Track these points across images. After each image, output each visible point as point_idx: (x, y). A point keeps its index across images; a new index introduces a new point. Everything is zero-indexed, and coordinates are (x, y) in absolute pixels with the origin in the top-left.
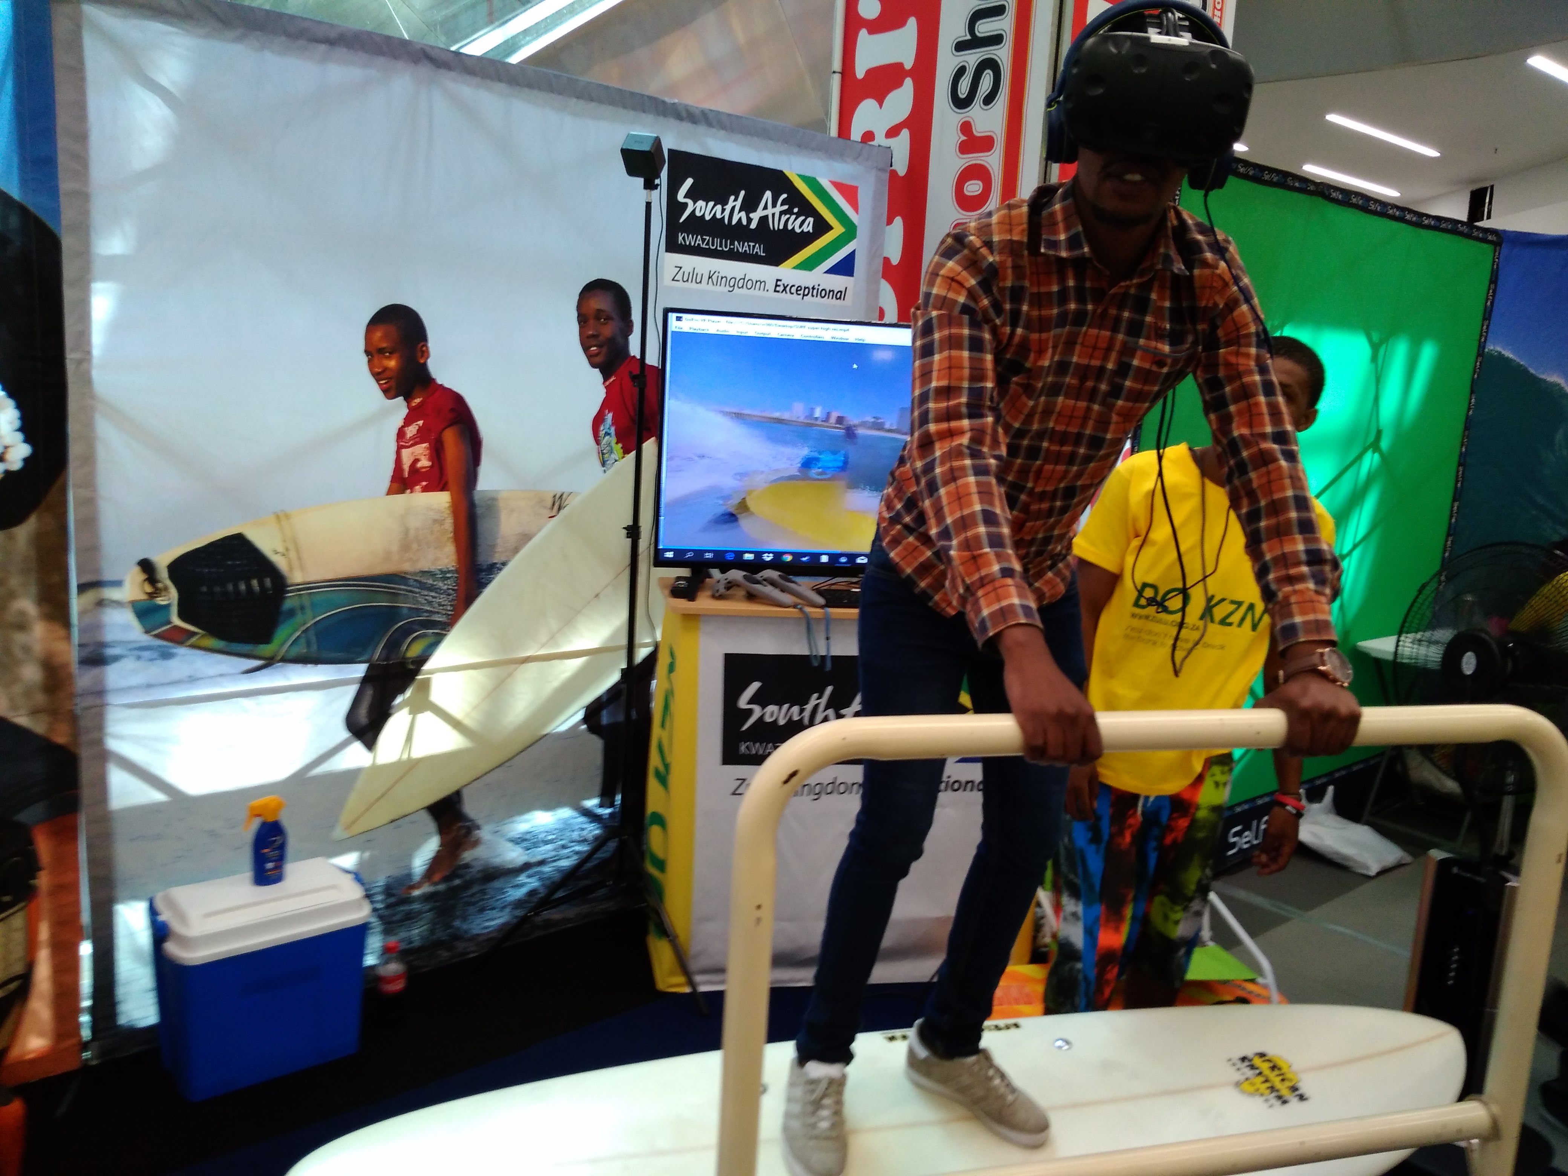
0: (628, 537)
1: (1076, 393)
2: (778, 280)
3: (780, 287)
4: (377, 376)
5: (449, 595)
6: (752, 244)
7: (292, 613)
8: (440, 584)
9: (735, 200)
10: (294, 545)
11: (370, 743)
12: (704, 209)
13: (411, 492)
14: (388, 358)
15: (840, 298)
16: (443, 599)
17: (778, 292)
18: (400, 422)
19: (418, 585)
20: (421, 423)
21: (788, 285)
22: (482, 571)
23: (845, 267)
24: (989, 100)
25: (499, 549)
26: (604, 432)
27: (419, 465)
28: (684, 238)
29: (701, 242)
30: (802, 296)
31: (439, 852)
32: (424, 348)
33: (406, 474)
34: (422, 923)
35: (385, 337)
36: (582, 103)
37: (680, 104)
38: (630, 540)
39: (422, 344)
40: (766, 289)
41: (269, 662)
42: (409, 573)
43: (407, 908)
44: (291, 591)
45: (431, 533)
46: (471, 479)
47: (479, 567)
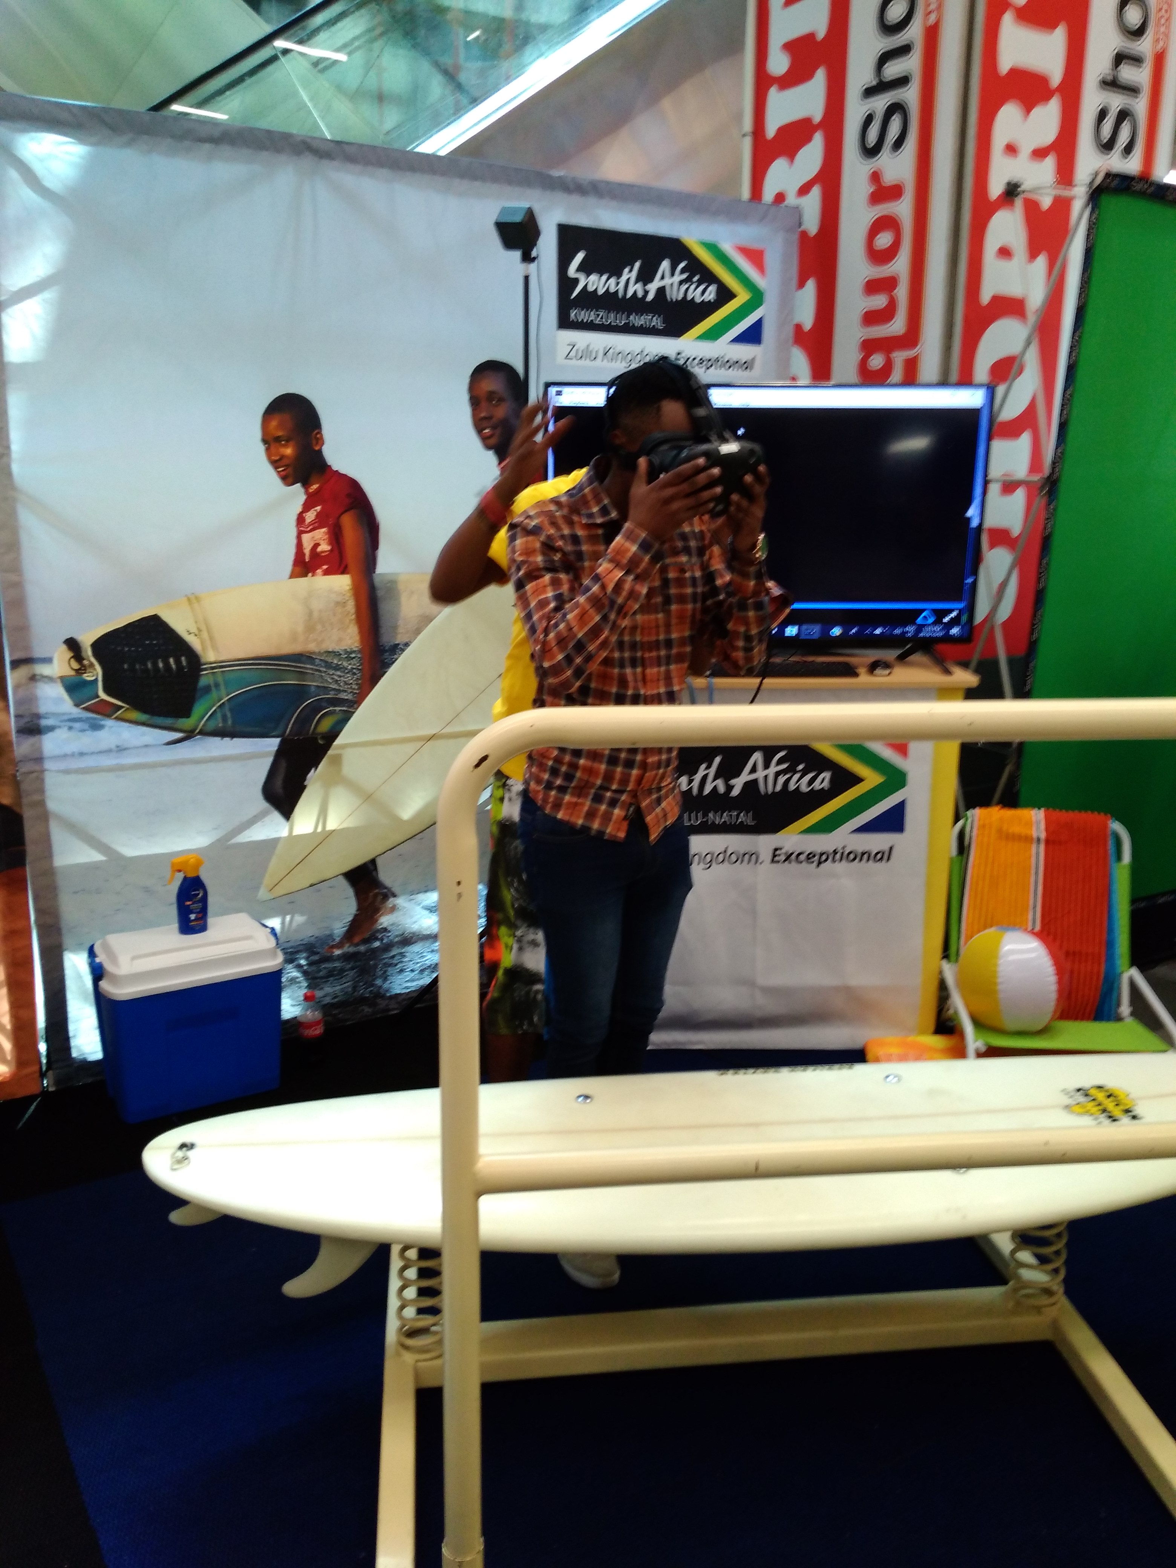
2: (678, 353)
3: (681, 360)
4: (275, 464)
6: (649, 317)
7: (207, 689)
8: (345, 664)
9: (631, 271)
10: (204, 627)
11: (287, 814)
12: (597, 283)
13: (313, 576)
14: (284, 446)
15: (748, 367)
16: (349, 678)
18: (299, 509)
19: (323, 665)
20: (319, 508)
21: (689, 358)
23: (753, 335)
24: (898, 144)
25: (401, 630)
27: (319, 549)
28: (577, 314)
29: (594, 318)
30: (704, 369)
31: (356, 916)
32: (318, 436)
33: (307, 559)
34: (344, 980)
35: (280, 426)
39: (316, 432)
41: (190, 735)
42: (314, 653)
43: (329, 965)
44: (206, 669)
45: (334, 615)
46: (370, 562)
47: (382, 648)
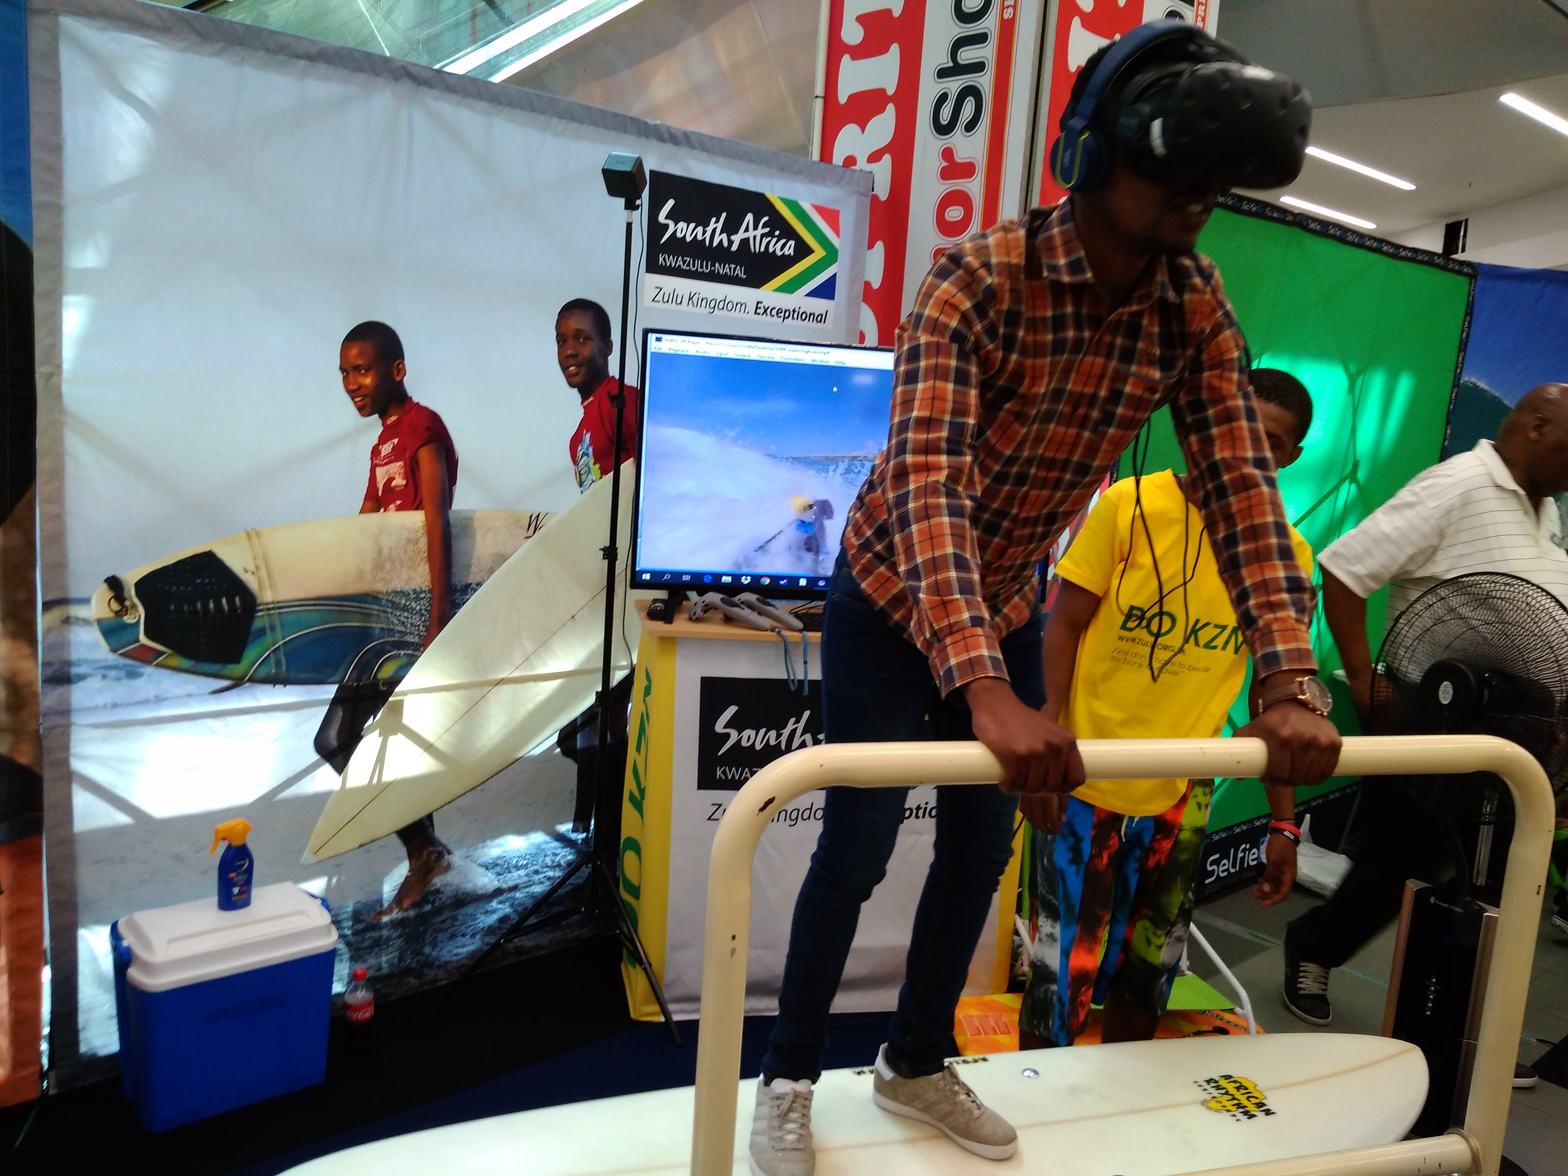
0: (604, 558)
1: (1067, 420)
2: (758, 303)
3: (761, 309)
4: (352, 393)
5: (422, 615)
6: (733, 266)
7: (262, 632)
8: (413, 604)
9: (717, 222)
10: (264, 563)
11: (340, 767)
12: (685, 230)
13: (385, 511)
14: (363, 375)
15: (821, 321)
16: (416, 619)
17: (759, 314)
18: (376, 441)
19: (390, 605)
20: (396, 441)
21: (768, 308)
22: (458, 591)
23: (826, 291)
24: (971, 126)
25: (474, 569)
26: (581, 452)
27: (394, 484)
28: (664, 259)
29: (681, 263)
30: (782, 318)
31: (407, 878)
32: (400, 366)
33: (380, 494)
34: (390, 950)
35: (360, 355)
36: (563, 124)
37: (663, 125)
38: (606, 561)
39: (398, 361)
40: (746, 311)
41: (238, 683)
42: (382, 593)
43: (375, 934)
44: (261, 611)
45: (405, 552)
46: (446, 497)
47: (453, 587)
